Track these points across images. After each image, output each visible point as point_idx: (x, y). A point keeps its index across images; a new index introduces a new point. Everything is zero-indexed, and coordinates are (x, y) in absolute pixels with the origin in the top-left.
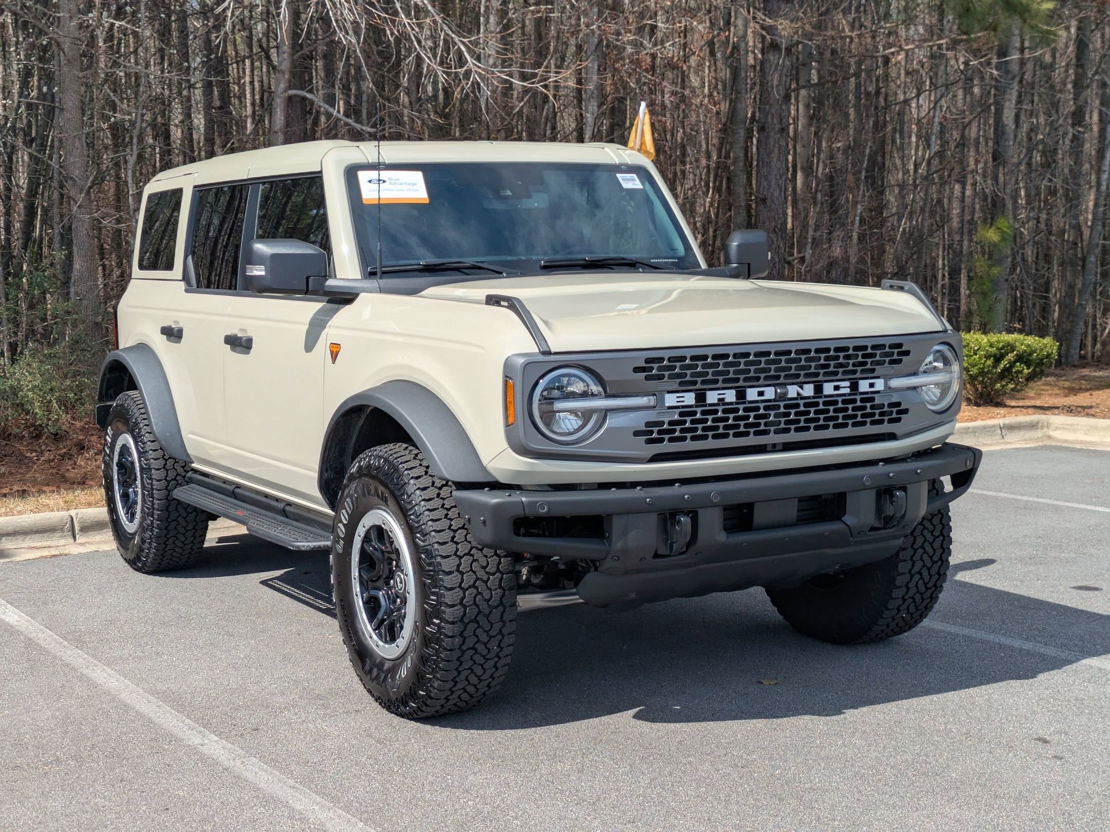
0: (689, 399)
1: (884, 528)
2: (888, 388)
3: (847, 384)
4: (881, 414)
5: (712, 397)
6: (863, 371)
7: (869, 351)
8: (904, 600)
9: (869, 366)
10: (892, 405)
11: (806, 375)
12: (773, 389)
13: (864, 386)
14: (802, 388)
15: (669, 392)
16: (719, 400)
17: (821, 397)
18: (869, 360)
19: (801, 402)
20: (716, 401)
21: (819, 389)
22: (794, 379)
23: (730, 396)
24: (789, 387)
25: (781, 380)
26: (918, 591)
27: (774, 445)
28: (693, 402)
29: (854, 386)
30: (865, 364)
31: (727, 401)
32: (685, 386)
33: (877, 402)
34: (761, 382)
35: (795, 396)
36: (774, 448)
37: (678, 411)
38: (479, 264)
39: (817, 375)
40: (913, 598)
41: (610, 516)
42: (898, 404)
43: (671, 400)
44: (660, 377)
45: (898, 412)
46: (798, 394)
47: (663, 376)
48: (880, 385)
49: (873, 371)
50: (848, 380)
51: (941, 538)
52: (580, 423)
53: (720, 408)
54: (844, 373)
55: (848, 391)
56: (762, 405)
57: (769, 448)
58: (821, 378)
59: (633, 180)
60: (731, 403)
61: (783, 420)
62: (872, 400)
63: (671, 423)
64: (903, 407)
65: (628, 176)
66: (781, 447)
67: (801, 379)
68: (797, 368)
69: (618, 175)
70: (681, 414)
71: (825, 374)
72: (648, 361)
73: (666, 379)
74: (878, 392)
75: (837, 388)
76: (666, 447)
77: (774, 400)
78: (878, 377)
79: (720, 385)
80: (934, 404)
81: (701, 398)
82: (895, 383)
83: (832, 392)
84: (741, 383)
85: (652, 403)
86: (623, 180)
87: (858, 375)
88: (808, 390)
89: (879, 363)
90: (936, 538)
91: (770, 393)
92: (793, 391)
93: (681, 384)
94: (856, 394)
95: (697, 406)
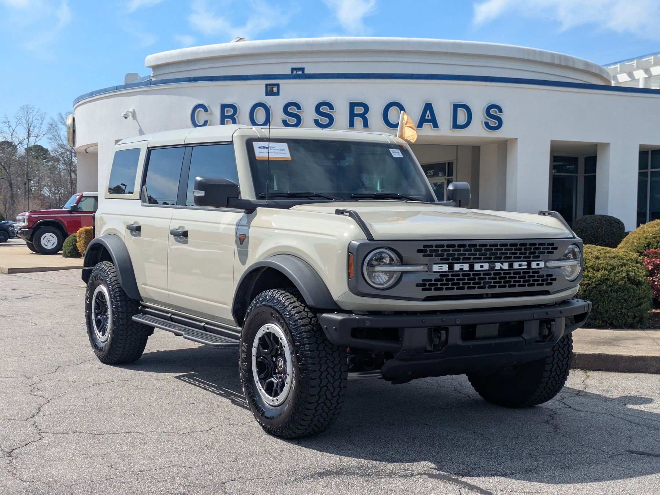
0: (445, 268)
1: (542, 342)
2: (546, 267)
3: (526, 263)
4: (543, 280)
5: (457, 267)
6: (533, 257)
7: (537, 246)
8: (550, 379)
9: (537, 254)
10: (547, 276)
11: (505, 258)
12: (488, 264)
13: (534, 265)
14: (502, 264)
15: (435, 264)
16: (460, 269)
17: (512, 270)
18: (537, 251)
19: (502, 272)
20: (459, 270)
21: (511, 265)
22: (499, 259)
23: (466, 267)
24: (496, 264)
25: (492, 260)
26: (556, 374)
27: (487, 294)
28: (447, 270)
29: (529, 265)
30: (535, 253)
31: (465, 269)
32: (443, 261)
33: (540, 274)
34: (482, 260)
35: (499, 268)
36: (487, 296)
37: (439, 274)
38: (320, 194)
39: (510, 258)
40: (554, 377)
41: (403, 328)
42: (551, 275)
43: (436, 268)
44: (431, 256)
45: (551, 280)
46: (501, 268)
47: (432, 255)
48: (542, 264)
49: (539, 257)
50: (526, 261)
51: (568, 345)
52: (387, 279)
53: (461, 273)
54: (524, 257)
55: (526, 267)
56: (482, 273)
57: (485, 296)
58: (512, 259)
59: (398, 153)
60: (466, 271)
61: (492, 281)
62: (538, 272)
63: (436, 280)
64: (553, 277)
65: (395, 150)
66: (490, 296)
67: (502, 260)
68: (501, 254)
69: (390, 150)
70: (441, 276)
71: (515, 258)
72: (425, 246)
73: (434, 257)
74: (541, 268)
75: (520, 265)
76: (433, 293)
77: (488, 270)
78: (541, 261)
79: (461, 261)
80: (568, 277)
81: (451, 267)
82: (550, 264)
83: (518, 267)
84: (472, 261)
85: (426, 270)
86: (393, 152)
87: (531, 259)
88: (506, 266)
89: (543, 253)
90: (565, 345)
91: (486, 266)
92: (498, 266)
93: (441, 259)
94: (530, 269)
95: (449, 272)
